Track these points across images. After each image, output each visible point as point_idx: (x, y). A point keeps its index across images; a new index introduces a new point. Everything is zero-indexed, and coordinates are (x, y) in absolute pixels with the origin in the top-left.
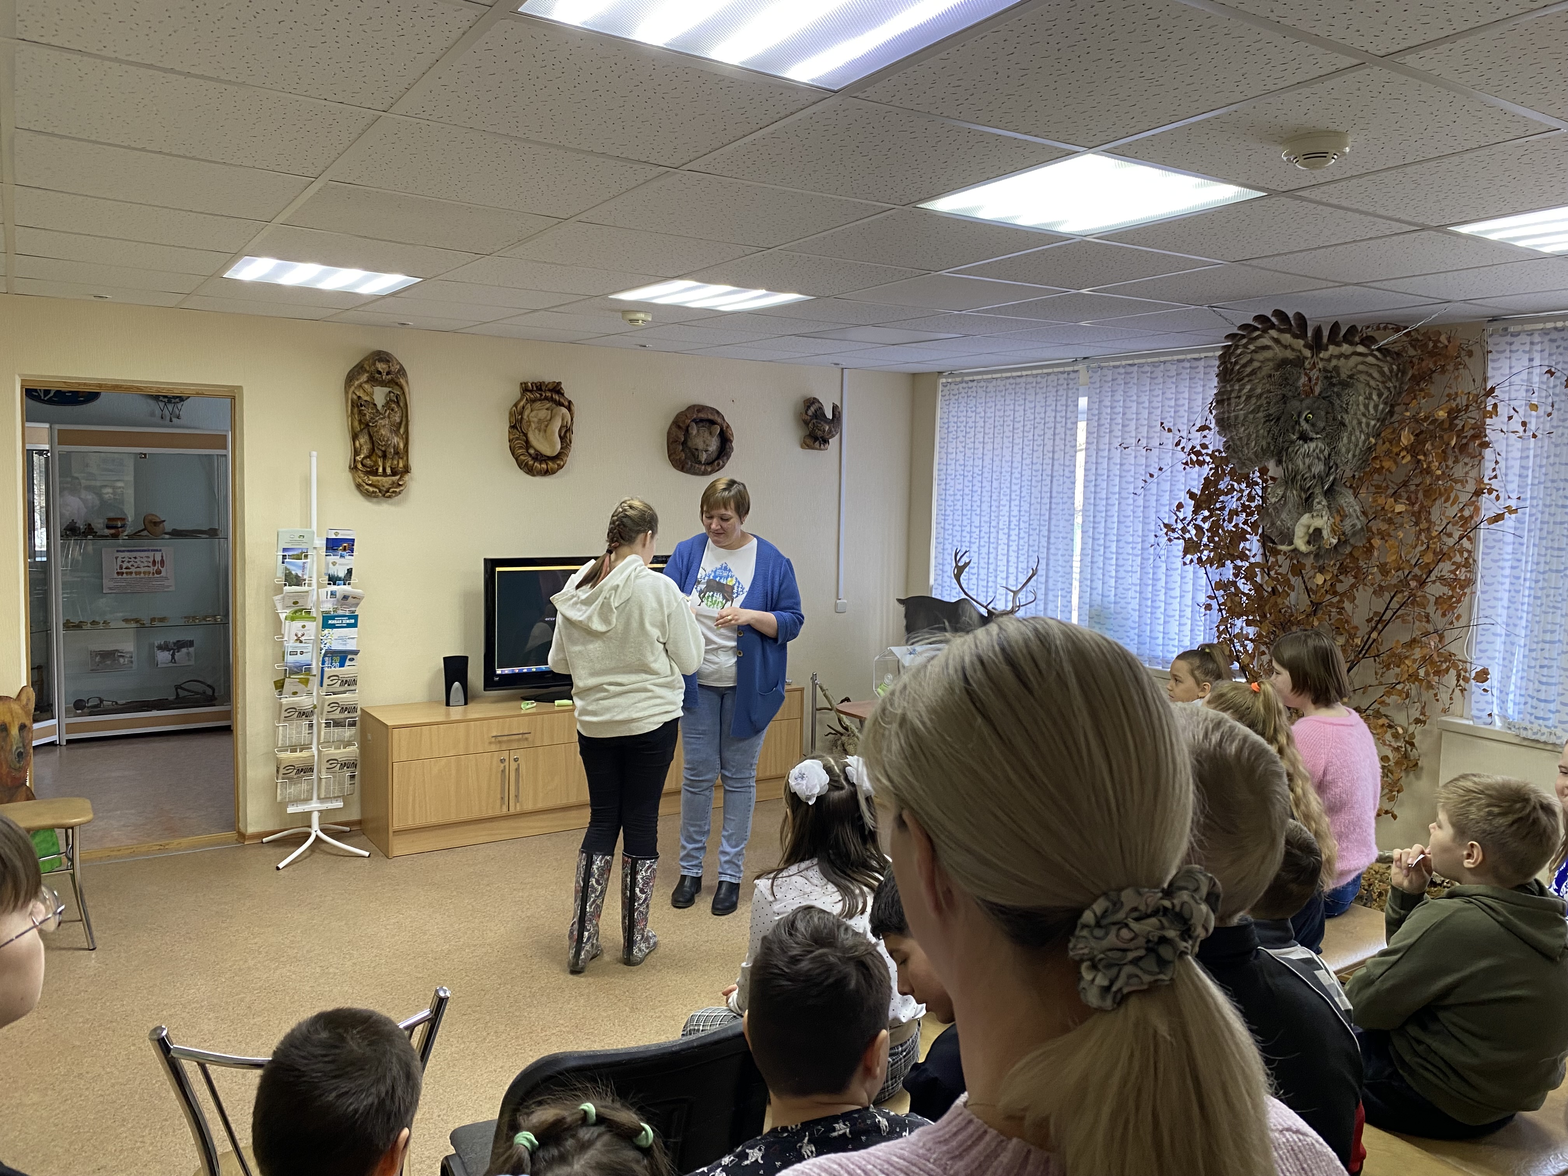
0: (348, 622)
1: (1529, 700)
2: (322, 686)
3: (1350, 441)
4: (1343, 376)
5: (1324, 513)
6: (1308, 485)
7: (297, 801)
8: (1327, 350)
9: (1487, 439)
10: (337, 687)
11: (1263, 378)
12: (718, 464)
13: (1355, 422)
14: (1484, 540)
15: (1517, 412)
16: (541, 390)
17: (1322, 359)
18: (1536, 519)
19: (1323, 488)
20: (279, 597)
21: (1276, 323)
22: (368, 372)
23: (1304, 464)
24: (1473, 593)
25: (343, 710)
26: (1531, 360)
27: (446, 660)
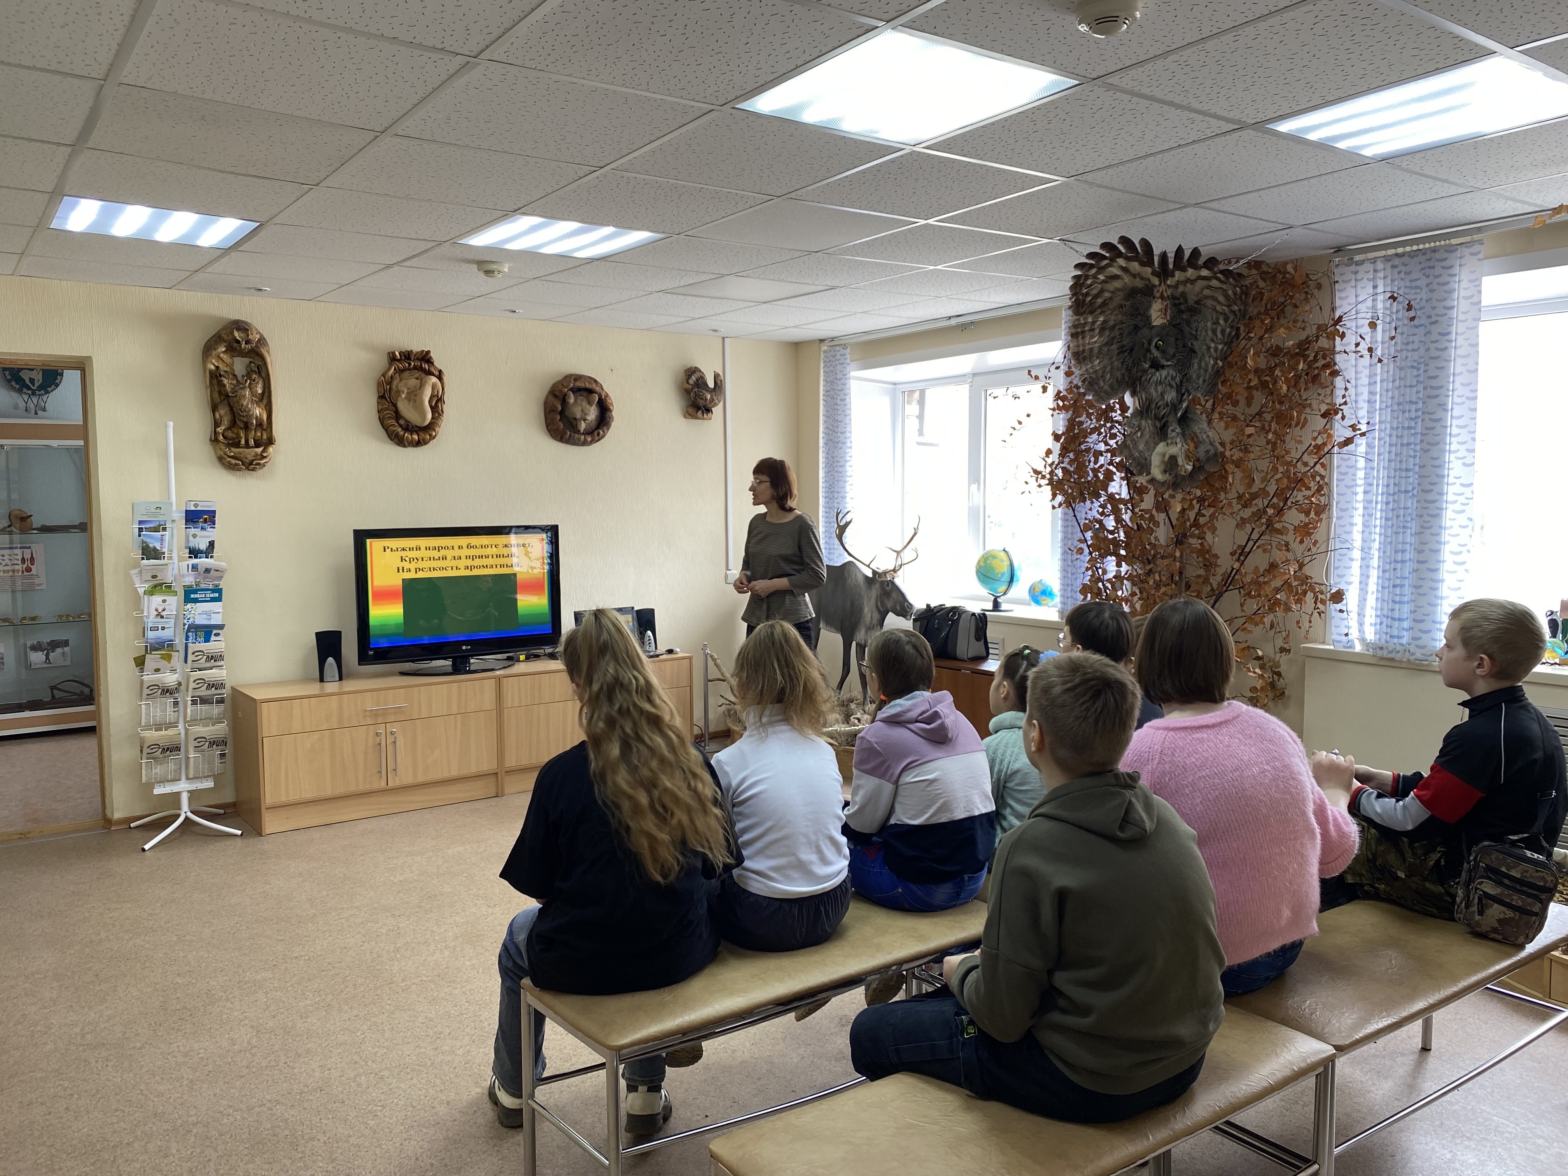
0: (212, 595)
1: (1385, 620)
2: (186, 662)
3: (1200, 367)
4: (1191, 302)
5: (1178, 440)
6: (1162, 414)
7: (163, 781)
8: (1173, 276)
9: (1337, 367)
10: (203, 663)
11: (1115, 308)
12: (598, 434)
13: (1204, 347)
14: (1338, 467)
15: (1364, 339)
16: (409, 359)
17: (1169, 286)
18: (1385, 443)
19: (1176, 415)
20: (136, 571)
21: (1123, 251)
22: (226, 341)
23: (1157, 391)
24: (1329, 518)
25: (211, 686)
26: (1375, 287)
27: (318, 635)
